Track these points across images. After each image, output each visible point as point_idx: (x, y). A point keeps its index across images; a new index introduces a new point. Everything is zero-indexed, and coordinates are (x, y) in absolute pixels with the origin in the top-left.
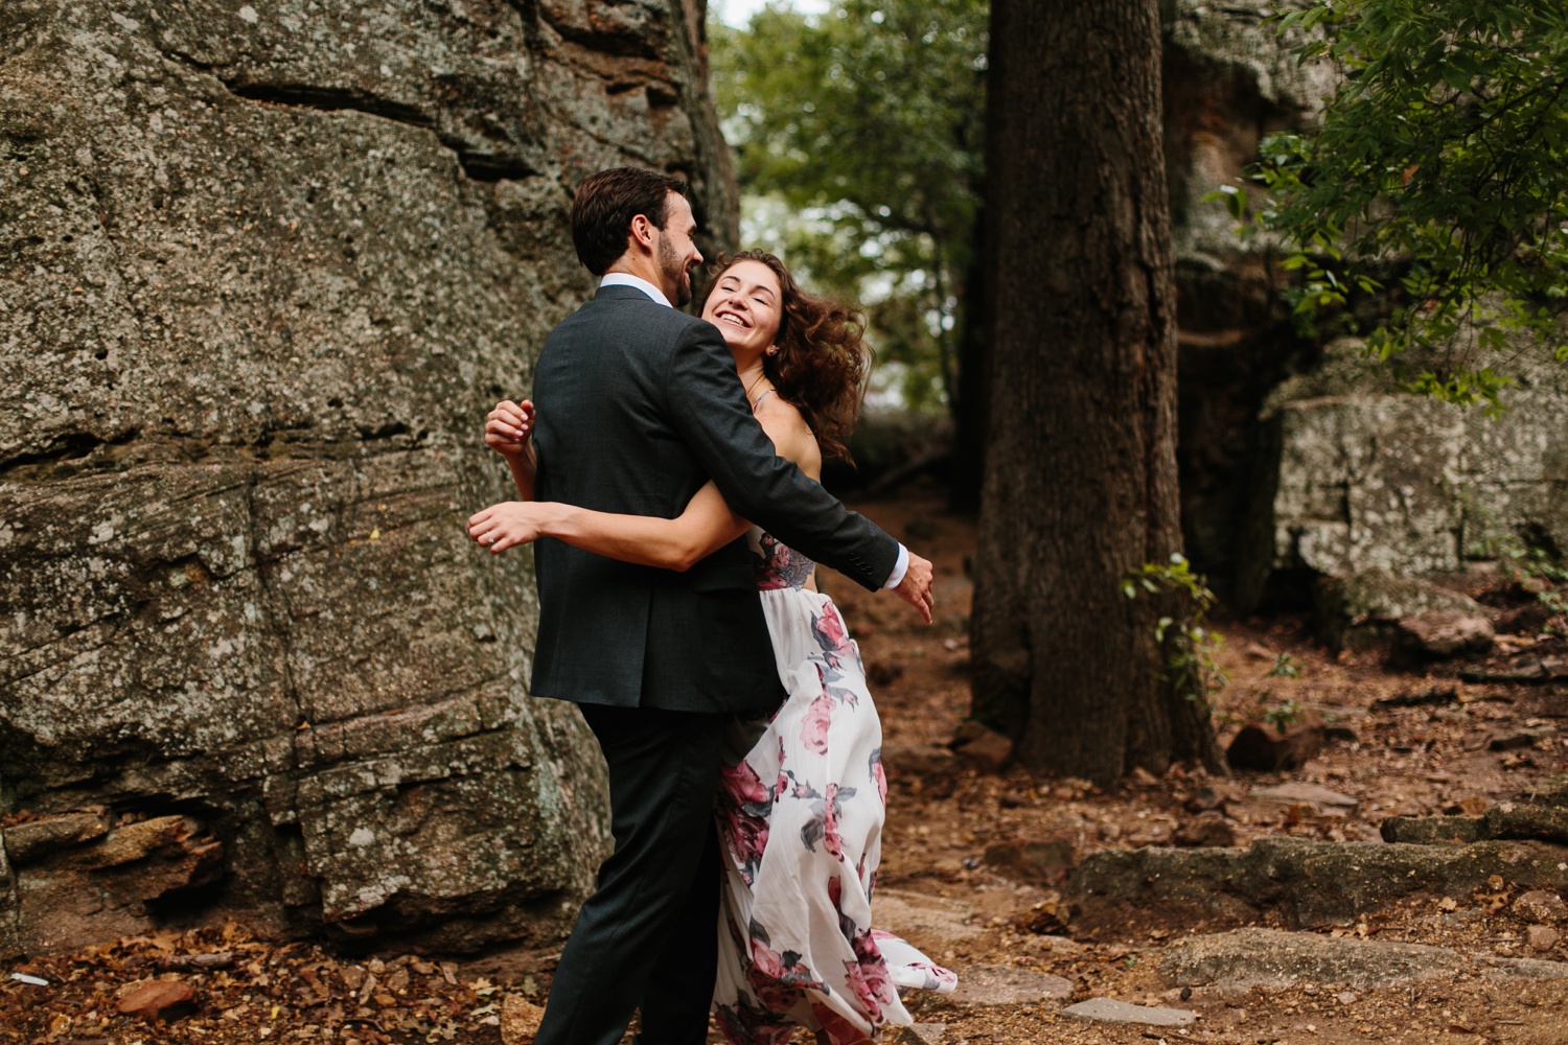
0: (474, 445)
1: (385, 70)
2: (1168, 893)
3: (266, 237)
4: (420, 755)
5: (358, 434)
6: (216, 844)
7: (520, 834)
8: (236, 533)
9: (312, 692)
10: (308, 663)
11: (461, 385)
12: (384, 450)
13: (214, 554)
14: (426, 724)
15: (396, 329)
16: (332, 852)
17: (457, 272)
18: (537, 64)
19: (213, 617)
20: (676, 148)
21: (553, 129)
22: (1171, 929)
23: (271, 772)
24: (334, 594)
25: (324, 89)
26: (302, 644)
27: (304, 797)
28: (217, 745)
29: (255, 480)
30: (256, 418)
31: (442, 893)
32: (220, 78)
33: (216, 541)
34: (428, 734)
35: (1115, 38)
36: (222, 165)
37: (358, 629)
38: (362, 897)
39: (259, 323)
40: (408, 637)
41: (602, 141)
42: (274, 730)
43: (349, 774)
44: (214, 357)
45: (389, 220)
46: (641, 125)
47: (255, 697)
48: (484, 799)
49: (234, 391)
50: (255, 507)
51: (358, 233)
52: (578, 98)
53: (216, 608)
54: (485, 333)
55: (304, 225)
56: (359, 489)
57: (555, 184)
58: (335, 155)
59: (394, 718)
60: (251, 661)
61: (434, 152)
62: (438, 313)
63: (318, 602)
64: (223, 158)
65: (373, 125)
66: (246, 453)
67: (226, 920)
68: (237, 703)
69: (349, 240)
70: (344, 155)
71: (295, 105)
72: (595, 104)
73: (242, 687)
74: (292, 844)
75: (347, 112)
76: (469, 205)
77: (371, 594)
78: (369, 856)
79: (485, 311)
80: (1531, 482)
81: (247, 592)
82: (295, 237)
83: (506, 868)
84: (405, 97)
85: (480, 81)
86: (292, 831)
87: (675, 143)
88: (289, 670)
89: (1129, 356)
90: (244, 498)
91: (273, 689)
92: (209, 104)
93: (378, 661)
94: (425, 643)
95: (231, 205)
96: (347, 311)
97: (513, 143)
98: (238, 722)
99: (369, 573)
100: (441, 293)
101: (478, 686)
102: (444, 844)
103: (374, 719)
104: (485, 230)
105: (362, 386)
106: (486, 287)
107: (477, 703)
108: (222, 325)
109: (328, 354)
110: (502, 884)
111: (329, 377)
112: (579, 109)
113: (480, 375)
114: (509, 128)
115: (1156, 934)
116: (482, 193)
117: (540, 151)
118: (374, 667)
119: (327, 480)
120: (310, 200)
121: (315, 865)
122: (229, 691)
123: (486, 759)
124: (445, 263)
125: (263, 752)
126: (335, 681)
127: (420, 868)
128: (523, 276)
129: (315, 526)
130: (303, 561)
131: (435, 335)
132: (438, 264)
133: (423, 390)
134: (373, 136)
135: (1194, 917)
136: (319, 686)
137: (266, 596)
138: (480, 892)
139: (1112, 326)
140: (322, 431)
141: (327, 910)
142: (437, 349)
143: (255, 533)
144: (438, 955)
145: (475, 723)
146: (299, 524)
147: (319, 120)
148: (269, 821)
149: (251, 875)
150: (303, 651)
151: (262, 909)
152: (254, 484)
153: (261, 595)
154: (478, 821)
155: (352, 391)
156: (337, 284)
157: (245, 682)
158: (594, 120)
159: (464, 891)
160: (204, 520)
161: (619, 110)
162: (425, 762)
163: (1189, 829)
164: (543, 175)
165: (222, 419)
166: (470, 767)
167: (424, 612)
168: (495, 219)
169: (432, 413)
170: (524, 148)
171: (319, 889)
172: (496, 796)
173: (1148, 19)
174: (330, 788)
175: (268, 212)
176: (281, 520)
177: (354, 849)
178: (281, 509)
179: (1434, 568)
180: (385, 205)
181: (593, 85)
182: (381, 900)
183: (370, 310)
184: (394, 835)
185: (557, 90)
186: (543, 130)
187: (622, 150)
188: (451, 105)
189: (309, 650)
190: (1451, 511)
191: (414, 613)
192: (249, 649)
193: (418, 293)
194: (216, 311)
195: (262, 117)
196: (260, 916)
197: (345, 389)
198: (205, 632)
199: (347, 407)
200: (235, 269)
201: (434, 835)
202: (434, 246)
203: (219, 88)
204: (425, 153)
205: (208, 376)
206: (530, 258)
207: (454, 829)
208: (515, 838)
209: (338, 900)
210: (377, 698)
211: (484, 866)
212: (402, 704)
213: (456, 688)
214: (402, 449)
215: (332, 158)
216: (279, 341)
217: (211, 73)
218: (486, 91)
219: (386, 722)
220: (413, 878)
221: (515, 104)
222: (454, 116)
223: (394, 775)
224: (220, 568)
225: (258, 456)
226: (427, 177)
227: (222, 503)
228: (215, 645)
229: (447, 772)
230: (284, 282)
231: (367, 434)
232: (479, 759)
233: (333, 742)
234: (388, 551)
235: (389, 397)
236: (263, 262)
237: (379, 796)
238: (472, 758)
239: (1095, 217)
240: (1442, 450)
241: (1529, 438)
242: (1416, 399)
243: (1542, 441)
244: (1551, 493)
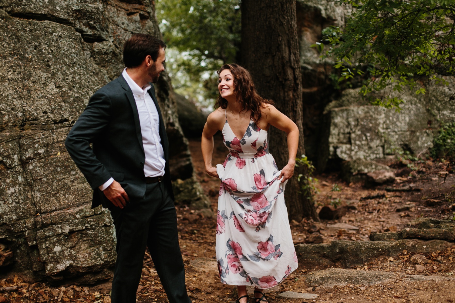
1: (58, 8)
2: (306, 258)
3: (22, 61)
4: (75, 223)
5: (52, 122)
6: (11, 252)
7: (108, 247)
8: (15, 154)
9: (40, 203)
10: (39, 195)
12: (61, 127)
13: (8, 161)
14: (77, 213)
15: (63, 89)
16: (48, 254)
17: (82, 71)
18: (105, 6)
19: (8, 181)
20: (149, 32)
21: (110, 26)
22: (307, 269)
23: (28, 229)
24: (46, 173)
25: (39, 14)
26: (36, 189)
27: (39, 237)
28: (10, 221)
29: (20, 137)
30: (20, 118)
31: (83, 266)
32: (6, 11)
33: (8, 157)
34: (78, 216)
36: (7, 38)
37: (54, 184)
38: (58, 268)
39: (20, 88)
40: (70, 186)
41: (126, 30)
42: (28, 216)
43: (53, 229)
44: (6, 99)
45: (60, 55)
46: (138, 25)
47: (22, 206)
48: (96, 236)
49: (13, 109)
50: (21, 146)
51: (50, 59)
52: (118, 17)
53: (9, 178)
54: (91, 90)
55: (34, 57)
56: (53, 139)
57: (112, 44)
58: (43, 35)
59: (67, 211)
60: (20, 194)
61: (74, 34)
62: (76, 84)
63: (41, 175)
64: (7, 36)
65: (54, 25)
66: (17, 129)
67: (15, 276)
68: (16, 208)
69: (48, 61)
70: (46, 35)
71: (30, 19)
72: (123, 19)
73: (18, 203)
74: (35, 252)
75: (46, 21)
76: (85, 50)
77: (58, 172)
78: (60, 255)
79: (91, 83)
80: (404, 131)
81: (18, 173)
82: (31, 61)
83: (103, 257)
84: (64, 17)
85: (88, 11)
86: (35, 248)
87: (149, 31)
88: (33, 197)
89: (287, 95)
90: (17, 143)
91: (28, 203)
92: (2, 19)
93: (61, 193)
94: (76, 187)
95: (10, 51)
96: (48, 84)
97: (98, 31)
98: (17, 214)
99: (57, 166)
100: (77, 78)
102: (84, 250)
103: (60, 212)
104: (90, 58)
105: (53, 107)
106: (91, 76)
108: (8, 89)
109: (42, 97)
110: (102, 262)
111: (43, 104)
112: (119, 20)
114: (97, 26)
115: (303, 271)
116: (89, 46)
117: (107, 33)
118: (60, 196)
119: (43, 137)
120: (35, 49)
121: (43, 258)
122: (14, 204)
123: (96, 223)
124: (78, 68)
125: (25, 223)
126: (47, 200)
127: (76, 258)
128: (102, 72)
129: (40, 151)
130: (36, 162)
131: (76, 91)
132: (76, 68)
133: (73, 108)
134: (54, 29)
135: (314, 265)
136: (42, 202)
137: (25, 174)
138: (95, 265)
139: (283, 86)
140: (41, 121)
141: (47, 272)
142: (77, 95)
143: (21, 154)
144: (83, 285)
146: (35, 151)
147: (37, 24)
148: (28, 244)
149: (22, 262)
150: (37, 191)
151: (26, 272)
152: (20, 139)
153: (23, 174)
154: (94, 243)
155: (50, 109)
156: (45, 75)
157: (19, 201)
158: (123, 24)
159: (90, 265)
160: (4, 150)
161: (131, 20)
162: (77, 225)
163: (310, 238)
164: (108, 41)
165: (9, 118)
166: (91, 226)
167: (75, 178)
168: (93, 54)
169: (76, 115)
170: (102, 32)
171: (44, 266)
172: (100, 235)
174: (47, 234)
175: (22, 53)
176: (29, 150)
177: (55, 253)
178: (29, 146)
180: (59, 51)
181: (122, 13)
182: (64, 269)
183: (55, 83)
184: (68, 248)
185: (111, 15)
186: (107, 27)
187: (132, 33)
188: (79, 19)
189: (39, 190)
190: (381, 140)
191: (72, 178)
192: (20, 191)
193: (70, 78)
194: (6, 84)
195: (19, 23)
196: (25, 274)
197: (48, 108)
198: (6, 186)
199: (49, 114)
200: (12, 71)
201: (80, 247)
202: (74, 63)
203: (5, 14)
204: (71, 34)
205: (4, 105)
206: (104, 66)
207: (87, 245)
208: (106, 248)
209: (50, 269)
210: (61, 205)
211: (96, 257)
212: (69, 207)
213: (86, 201)
214: (67, 127)
215: (42, 36)
216: (27, 93)
217: (3, 9)
218: (90, 14)
219: (64, 213)
220: (74, 261)
221: (99, 19)
222: (80, 23)
223: (67, 229)
224: (10, 165)
225: (21, 130)
226: (72, 41)
227: (10, 144)
228: (9, 190)
229: (84, 228)
230: (28, 75)
231: (55, 122)
232: (94, 223)
233: (47, 219)
234: (63, 159)
235: (62, 110)
236: (21, 69)
237: (62, 236)
238: (92, 223)
239: (277, 53)
240: (378, 122)
241: (403, 118)
242: (370, 107)
243: (407, 119)
244: (410, 135)
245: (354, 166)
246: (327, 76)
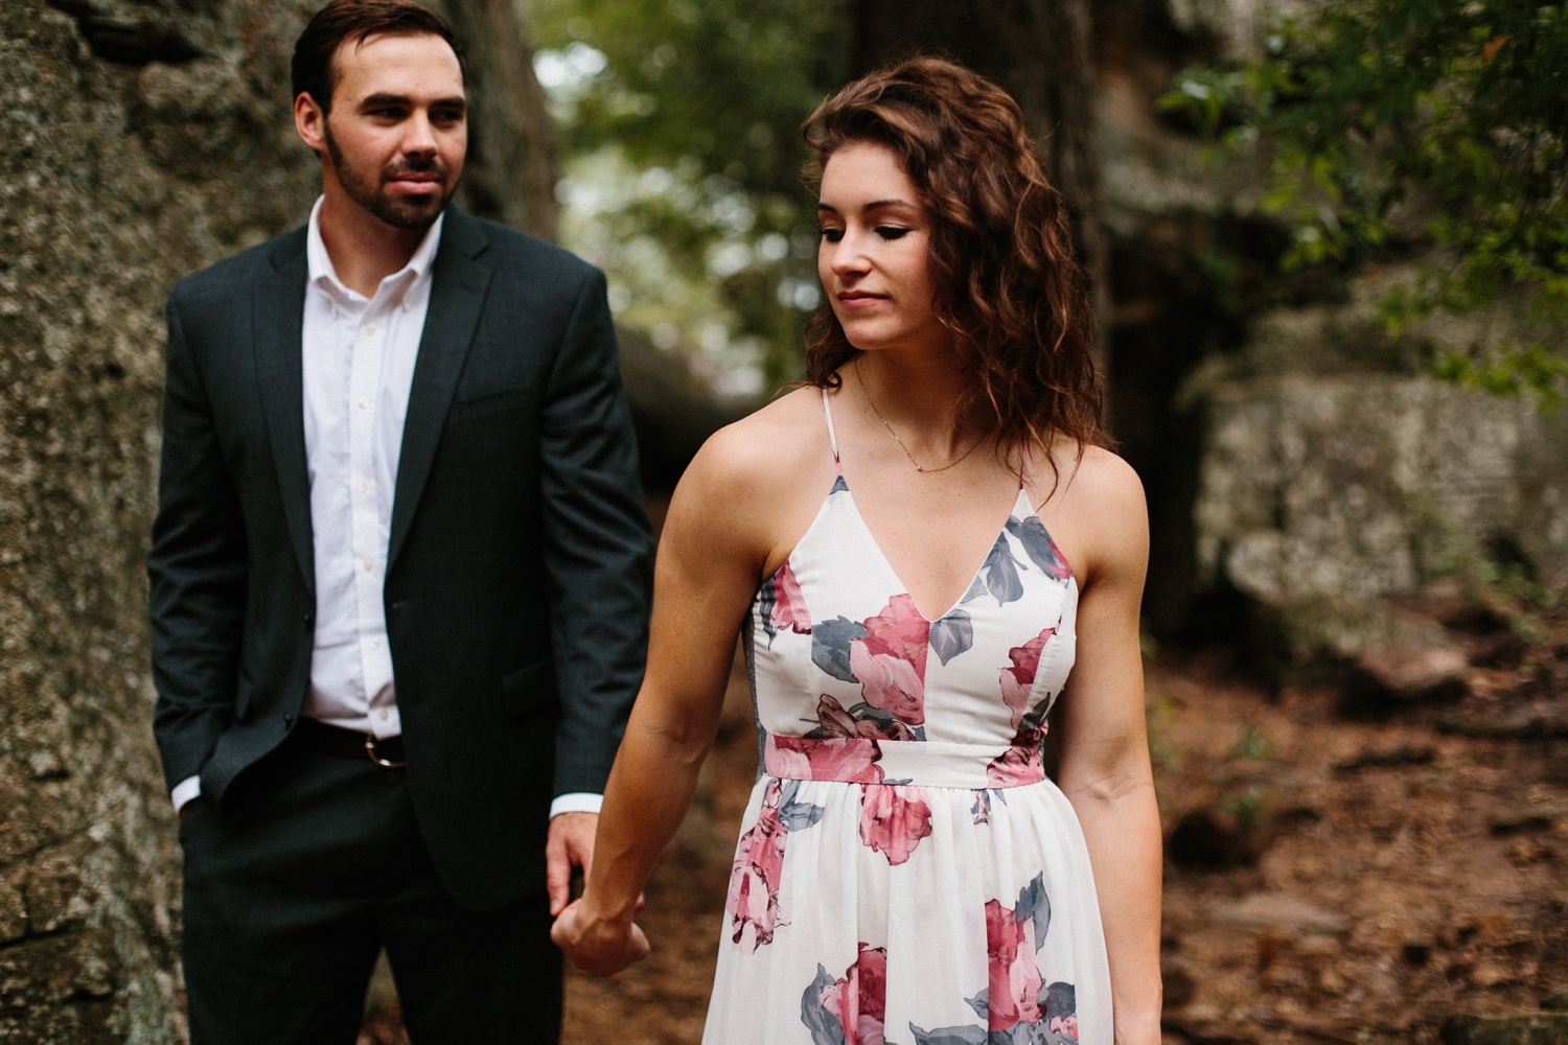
0: (63, 458)
11: (44, 362)
54: (102, 284)
57: (233, 73)
61: (37, 16)
62: (21, 252)
76: (96, 98)
79: (106, 251)
100: (32, 224)
101: (31, 855)
104: (122, 135)
107: (23, 888)
113: (83, 348)
116: (118, 82)
117: (211, 24)
123: (34, 984)
124: (44, 181)
128: (182, 204)
132: (33, 180)
142: (11, 308)
145: (17, 922)
164: (214, 59)
168: (140, 119)
202: (28, 153)
204: (20, 17)
206: (194, 178)
226: (21, 51)
232: (21, 984)
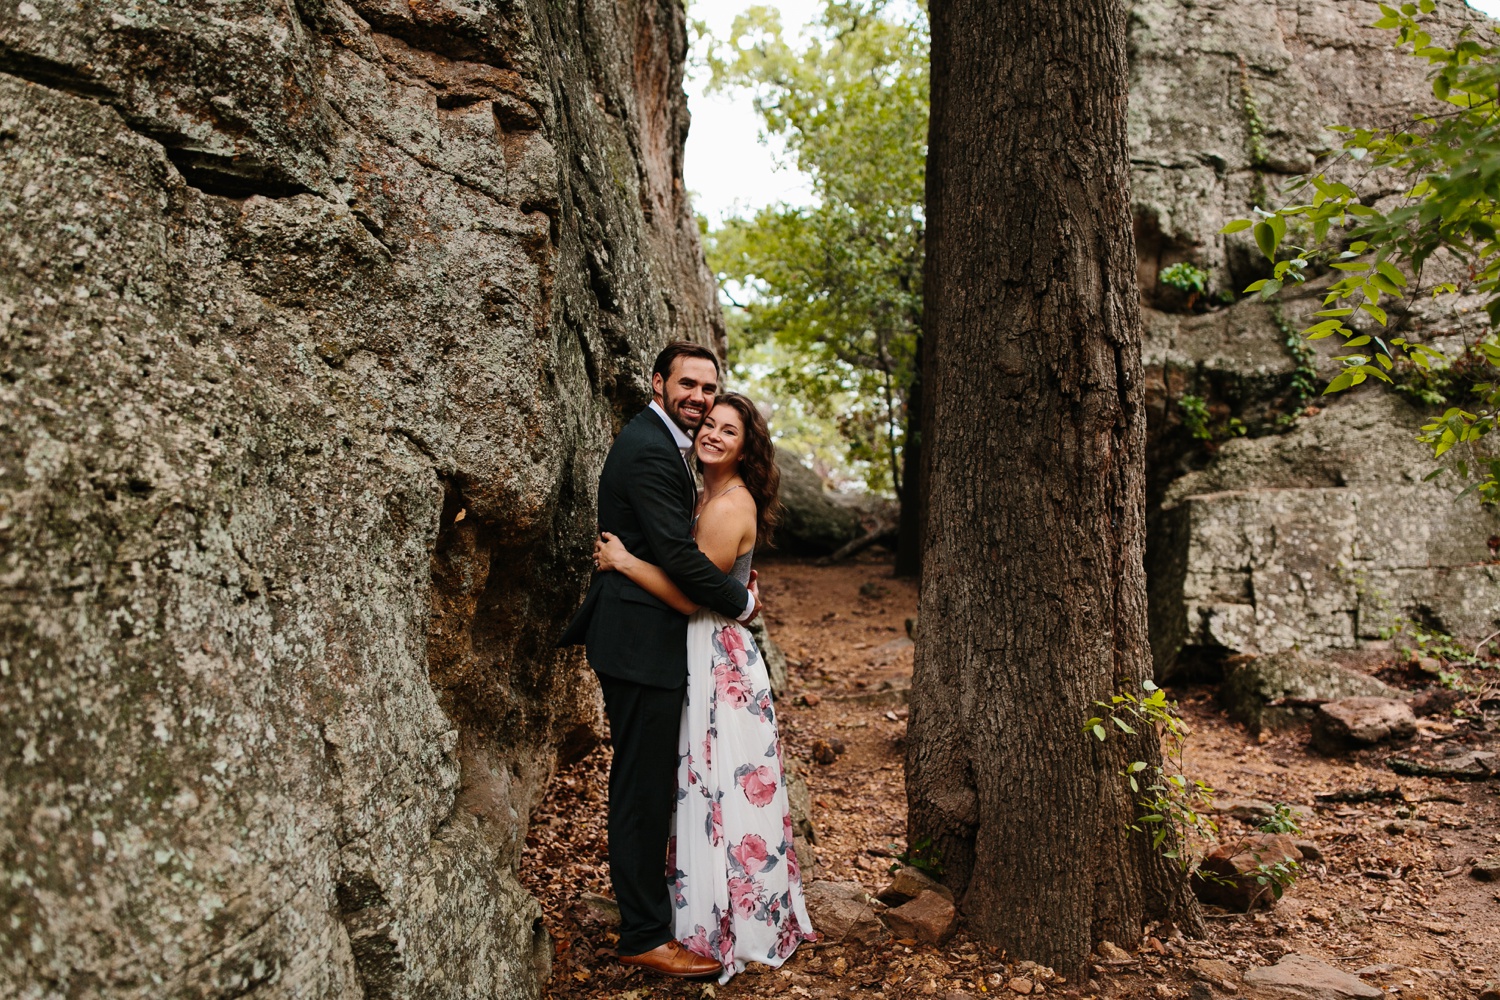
35: (1078, 73)
80: (1417, 568)
89: (1094, 448)
139: (1076, 412)
173: (1117, 54)
179: (1332, 646)
190: (1347, 594)
239: (1055, 282)
240: (1336, 539)
241: (1413, 528)
242: (1310, 493)
243: (1425, 531)
244: (1437, 579)
245: (1272, 675)
246: (1171, 402)
